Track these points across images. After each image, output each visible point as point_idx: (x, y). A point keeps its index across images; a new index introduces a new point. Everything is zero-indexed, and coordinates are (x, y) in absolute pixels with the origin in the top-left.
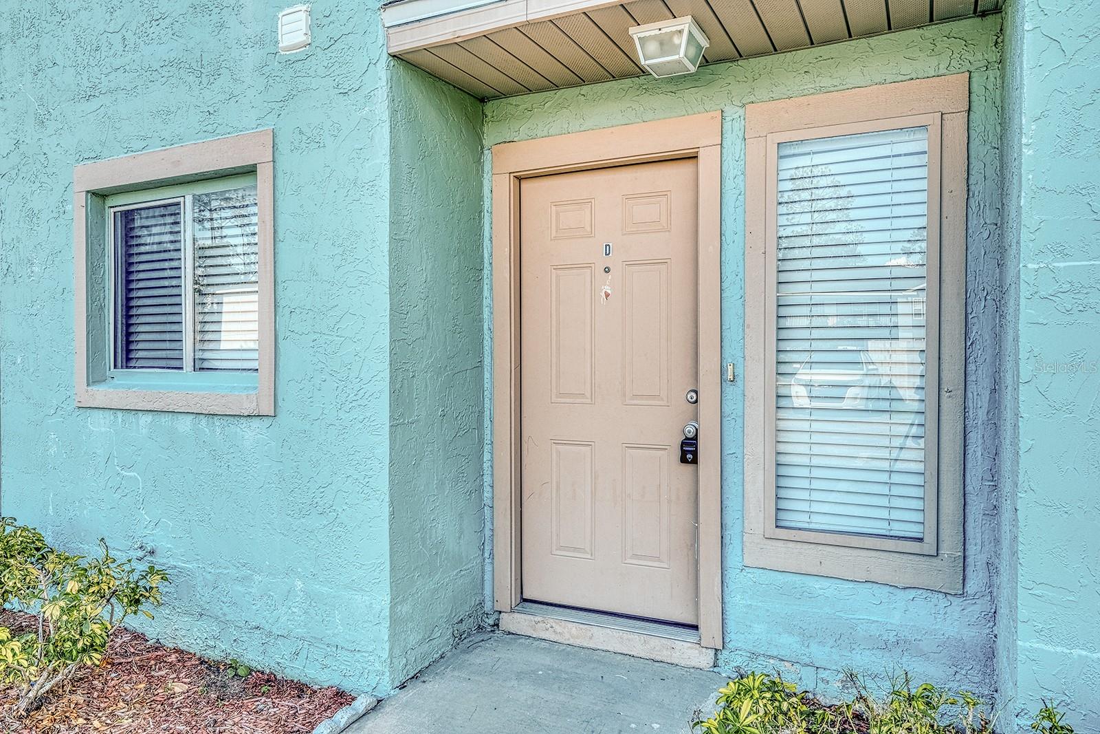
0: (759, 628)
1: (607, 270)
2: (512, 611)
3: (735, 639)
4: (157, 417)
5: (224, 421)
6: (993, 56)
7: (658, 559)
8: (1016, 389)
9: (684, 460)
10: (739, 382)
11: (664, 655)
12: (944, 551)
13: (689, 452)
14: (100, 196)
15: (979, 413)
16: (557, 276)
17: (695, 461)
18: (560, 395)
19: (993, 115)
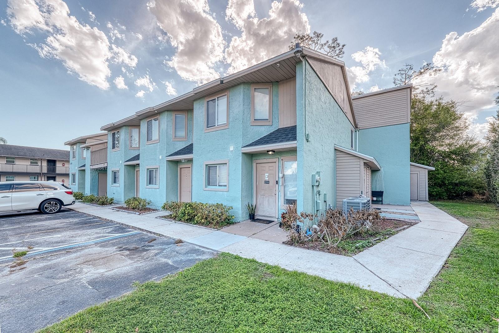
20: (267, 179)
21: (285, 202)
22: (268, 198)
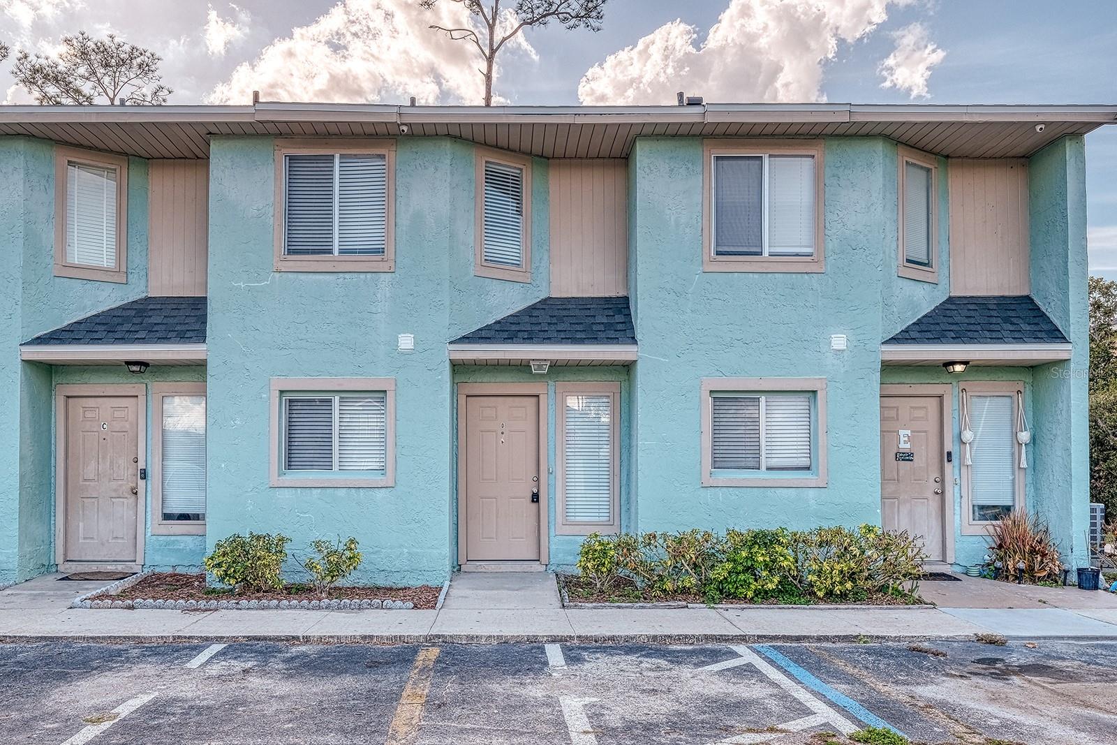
0: (560, 555)
1: (502, 433)
2: (466, 564)
3: (552, 561)
4: (324, 490)
5: (365, 490)
6: (627, 378)
7: (522, 538)
8: (637, 472)
9: (533, 501)
10: (554, 474)
11: (529, 570)
12: (615, 524)
13: (535, 498)
14: (282, 392)
15: (624, 482)
16: (482, 435)
17: (538, 501)
18: (483, 480)
19: (627, 395)
20: (905, 446)
21: (977, 514)
22: (908, 505)
